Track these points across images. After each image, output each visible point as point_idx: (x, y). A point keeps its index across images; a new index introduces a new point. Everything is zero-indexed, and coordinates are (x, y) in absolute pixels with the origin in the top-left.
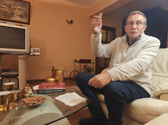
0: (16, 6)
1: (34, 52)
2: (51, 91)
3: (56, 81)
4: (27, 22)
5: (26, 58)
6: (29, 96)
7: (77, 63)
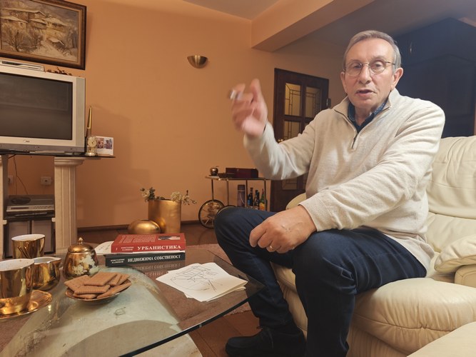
0: (47, 17)
1: (98, 148)
2: (146, 259)
3: (161, 231)
4: (79, 63)
5: (76, 166)
6: (85, 274)
7: (217, 179)
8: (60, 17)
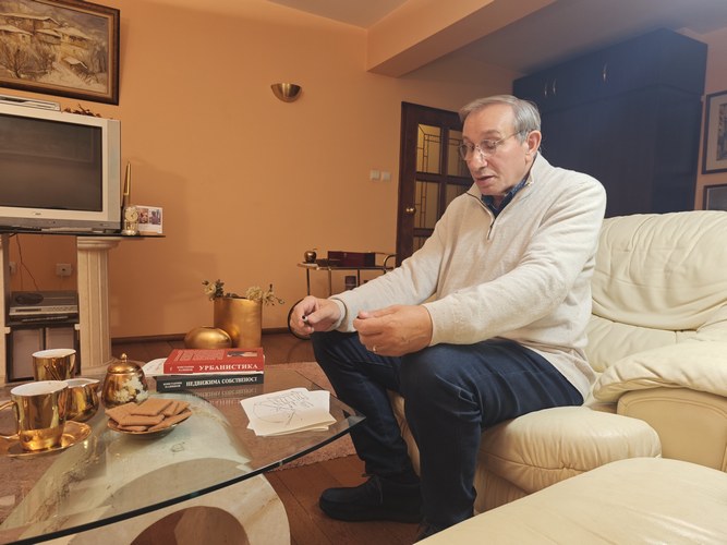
0: (61, 26)
1: (141, 222)
2: (211, 382)
3: (232, 343)
4: (109, 96)
5: (107, 249)
6: (131, 400)
7: (315, 268)
8: (80, 27)
